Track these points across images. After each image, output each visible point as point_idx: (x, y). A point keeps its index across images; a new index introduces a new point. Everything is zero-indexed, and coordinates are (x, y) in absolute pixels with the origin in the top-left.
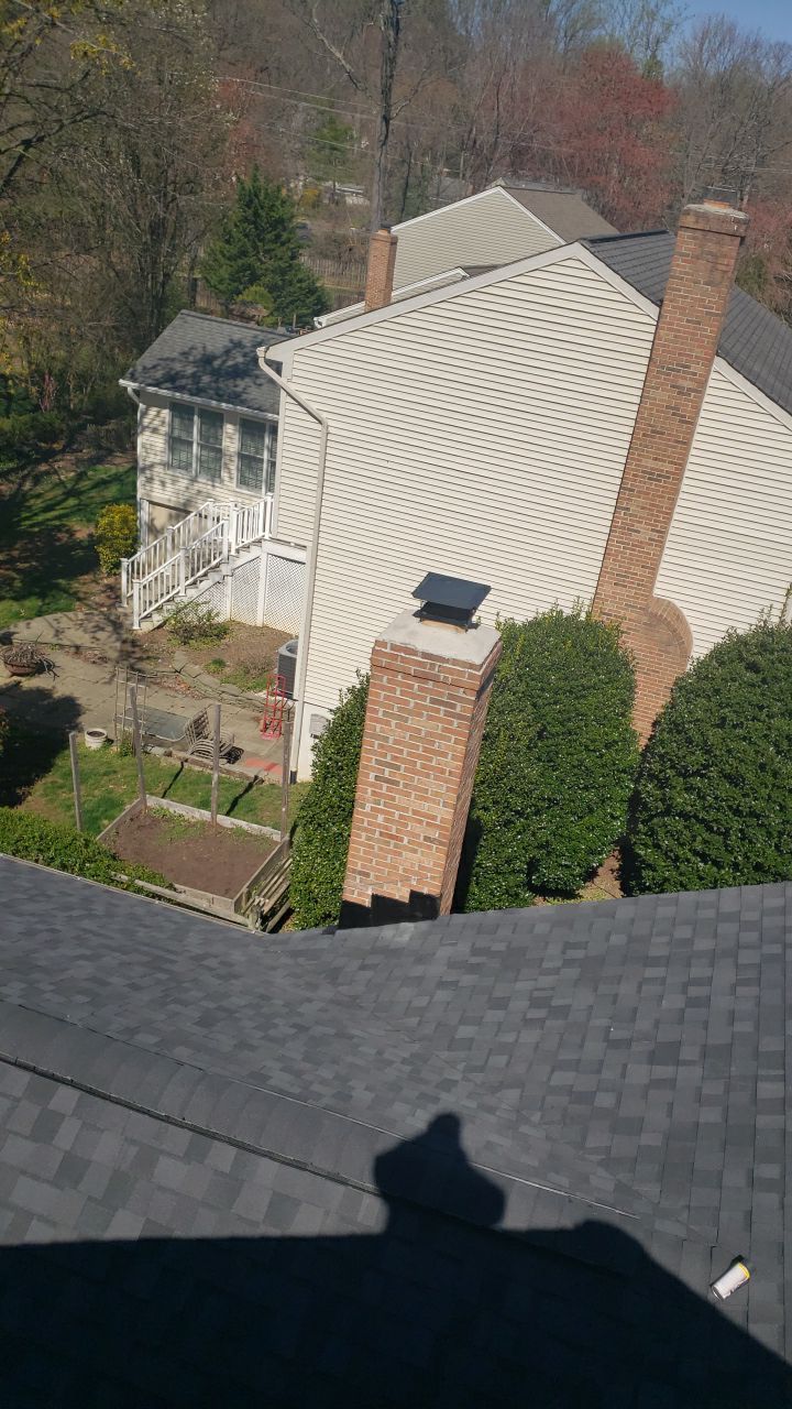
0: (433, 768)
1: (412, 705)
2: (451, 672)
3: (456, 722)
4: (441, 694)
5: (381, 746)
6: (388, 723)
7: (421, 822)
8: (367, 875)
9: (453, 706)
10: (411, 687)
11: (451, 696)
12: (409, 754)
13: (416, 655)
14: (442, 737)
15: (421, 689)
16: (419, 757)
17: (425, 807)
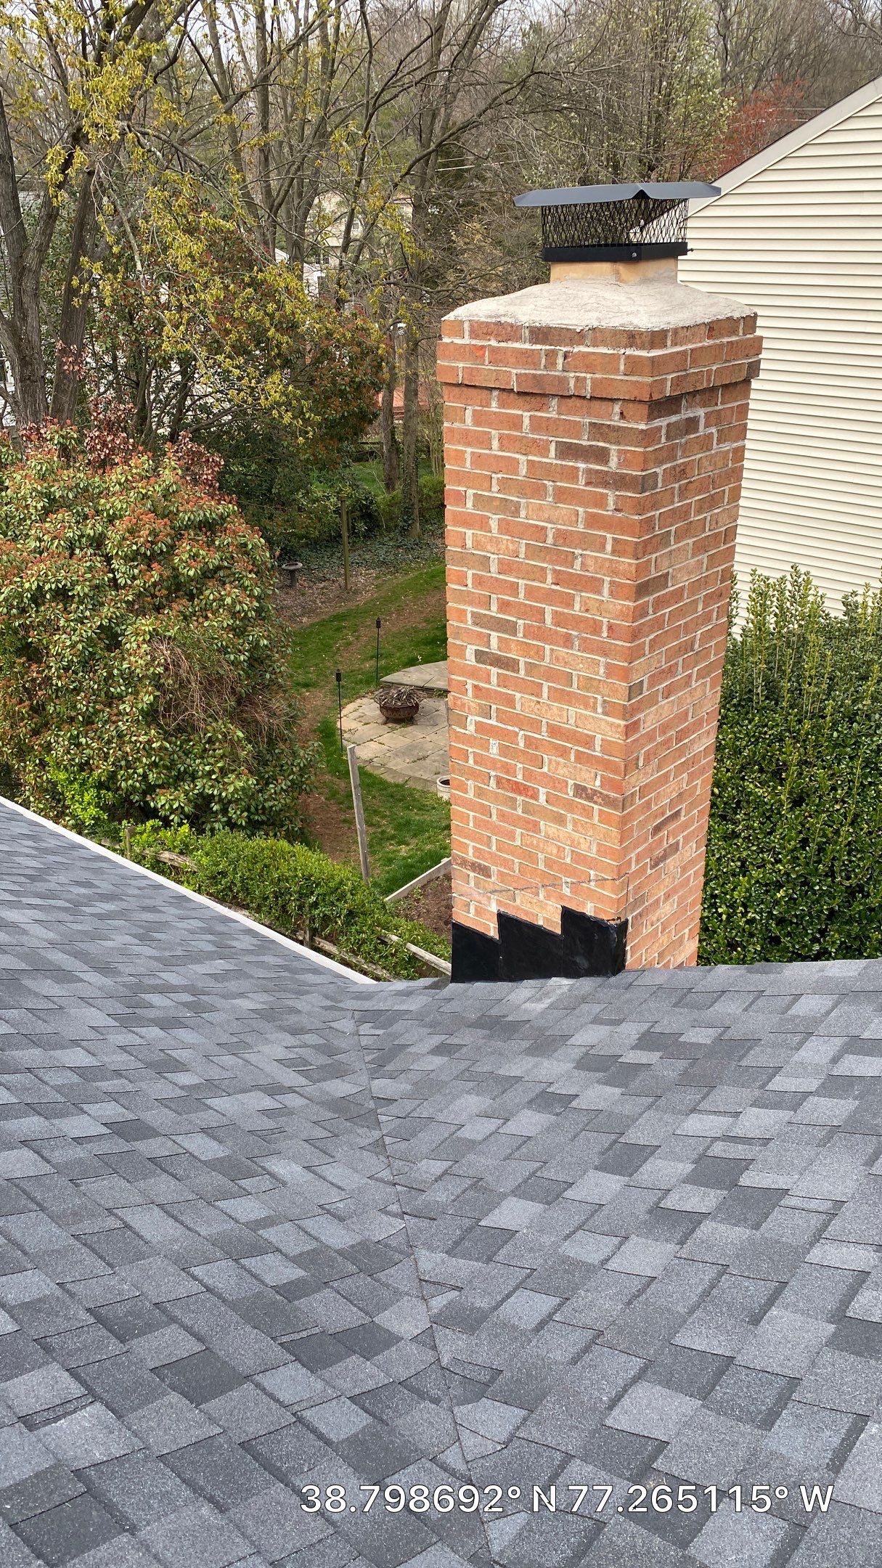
0: (577, 622)
1: (523, 470)
2: (588, 363)
3: (611, 496)
4: (574, 429)
5: (479, 581)
6: (483, 524)
7: (564, 752)
8: (485, 871)
9: (602, 456)
10: (516, 423)
11: (598, 430)
12: (530, 592)
13: (518, 339)
14: (585, 541)
15: (537, 425)
16: (550, 597)
17: (570, 716)
